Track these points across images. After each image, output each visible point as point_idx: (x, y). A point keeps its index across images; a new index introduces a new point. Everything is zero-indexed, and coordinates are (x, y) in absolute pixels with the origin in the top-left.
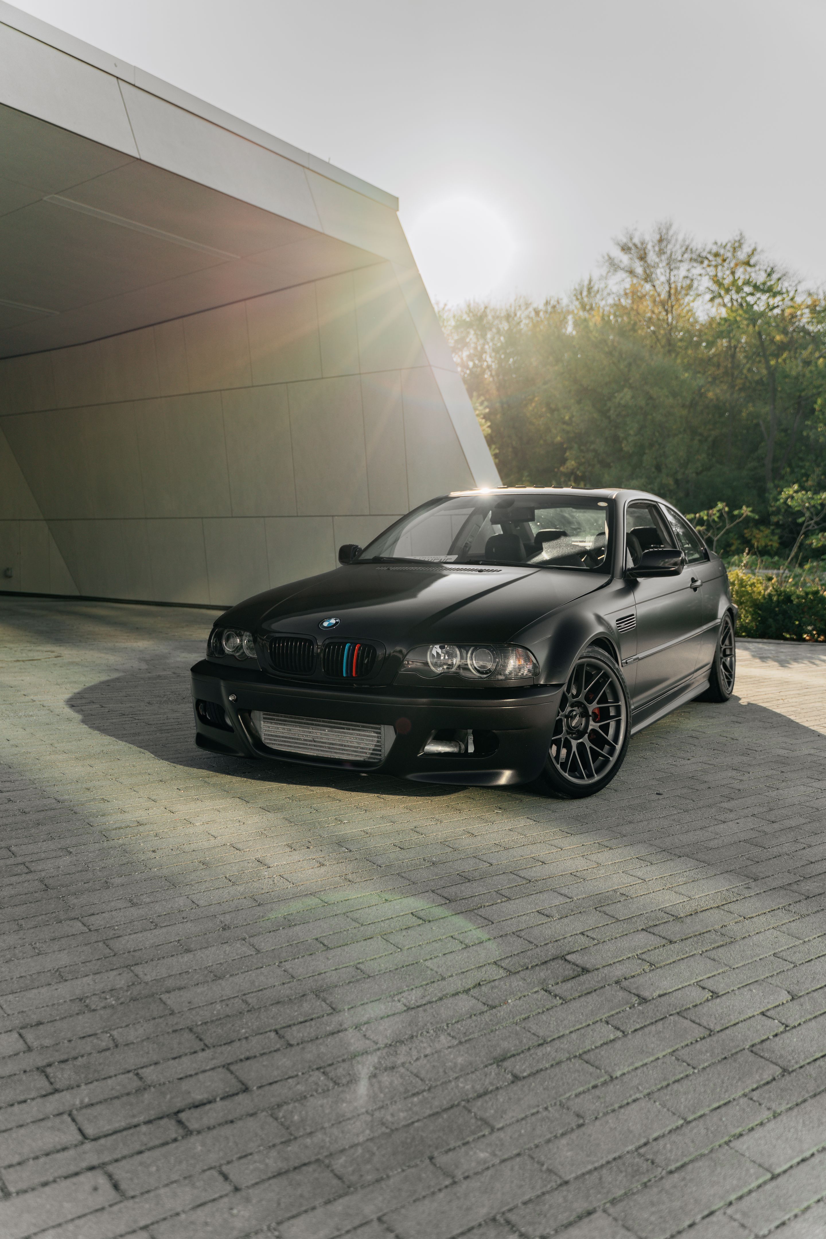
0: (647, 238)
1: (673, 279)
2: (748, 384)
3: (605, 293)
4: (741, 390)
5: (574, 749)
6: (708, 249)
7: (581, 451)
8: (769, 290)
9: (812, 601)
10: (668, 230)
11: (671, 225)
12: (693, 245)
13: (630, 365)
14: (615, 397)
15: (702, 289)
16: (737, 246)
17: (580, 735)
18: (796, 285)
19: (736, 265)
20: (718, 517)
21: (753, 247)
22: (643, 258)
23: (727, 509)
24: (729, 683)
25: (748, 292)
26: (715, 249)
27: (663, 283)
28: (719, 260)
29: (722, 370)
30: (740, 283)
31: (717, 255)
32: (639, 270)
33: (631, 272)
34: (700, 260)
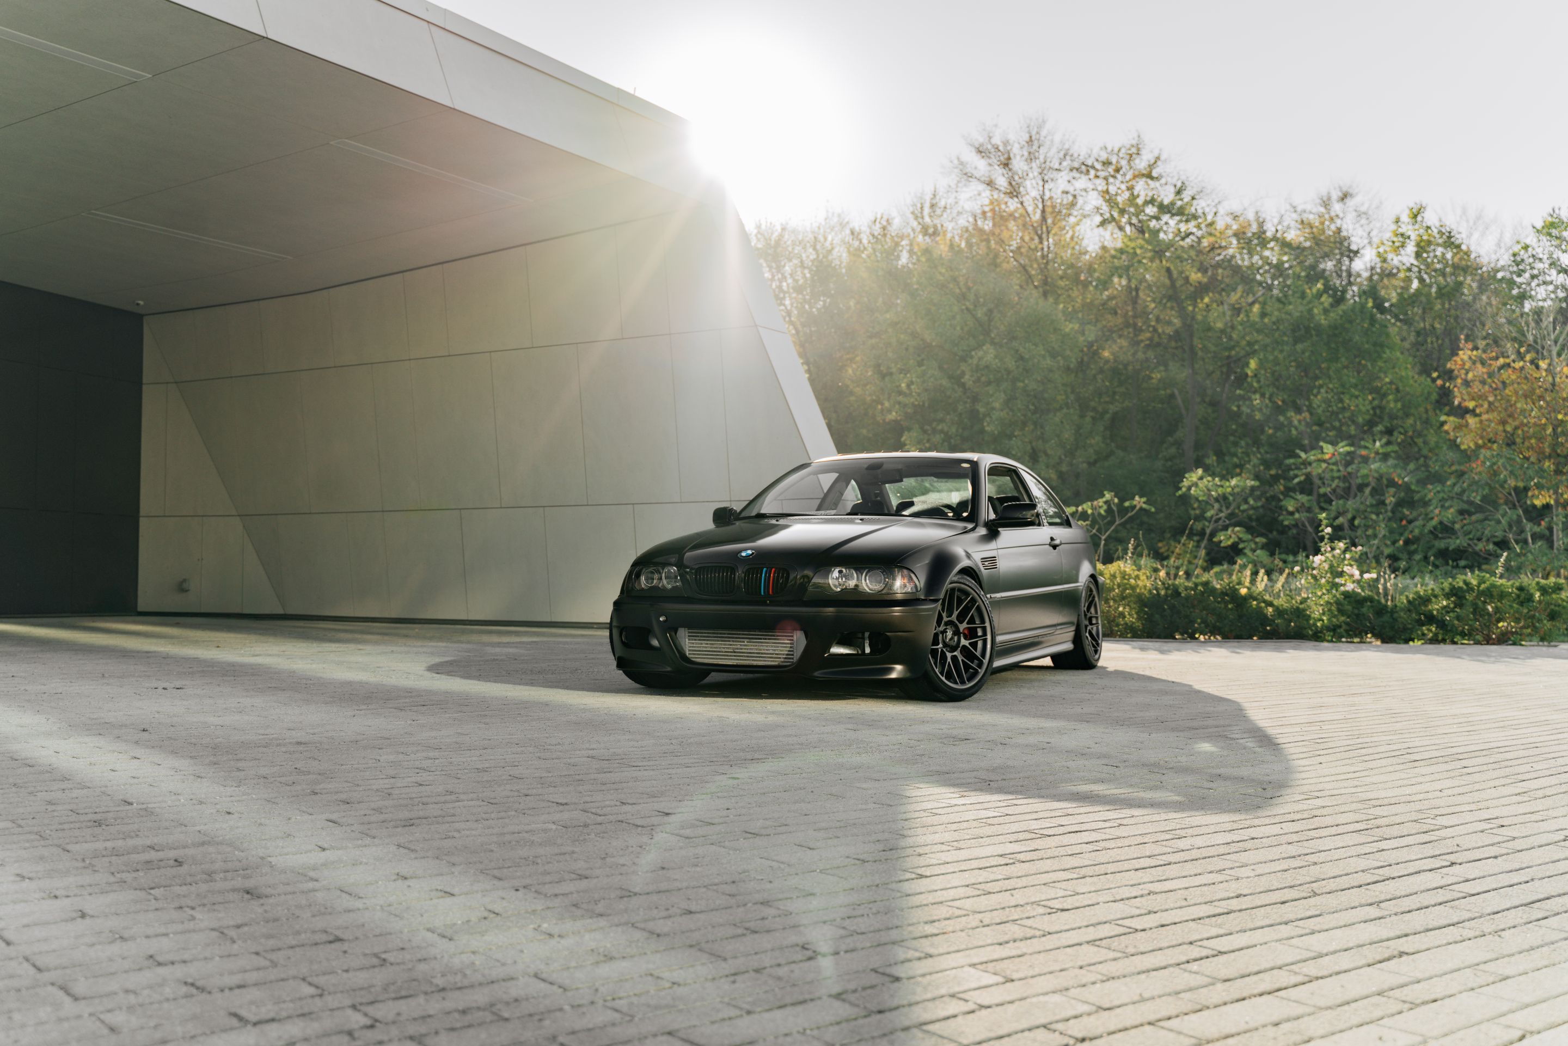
0: (1012, 137)
1: (1047, 195)
2: (1156, 339)
3: (955, 212)
4: (1148, 347)
5: (949, 660)
6: (1095, 154)
7: (925, 432)
8: (1181, 212)
9: (1202, 593)
10: (1040, 127)
11: (1044, 122)
12: (1075, 150)
13: (991, 311)
14: (972, 357)
15: (1089, 208)
16: (1135, 152)
17: (953, 649)
18: (1216, 206)
19: (1135, 177)
20: (1105, 511)
21: (1156, 154)
22: (1006, 164)
23: (1116, 500)
24: (1096, 652)
25: (1152, 214)
26: (1104, 156)
27: (1035, 199)
28: (1111, 170)
29: (1120, 320)
30: (1140, 201)
31: (1107, 163)
32: (1002, 182)
33: (990, 184)
34: (1084, 168)
